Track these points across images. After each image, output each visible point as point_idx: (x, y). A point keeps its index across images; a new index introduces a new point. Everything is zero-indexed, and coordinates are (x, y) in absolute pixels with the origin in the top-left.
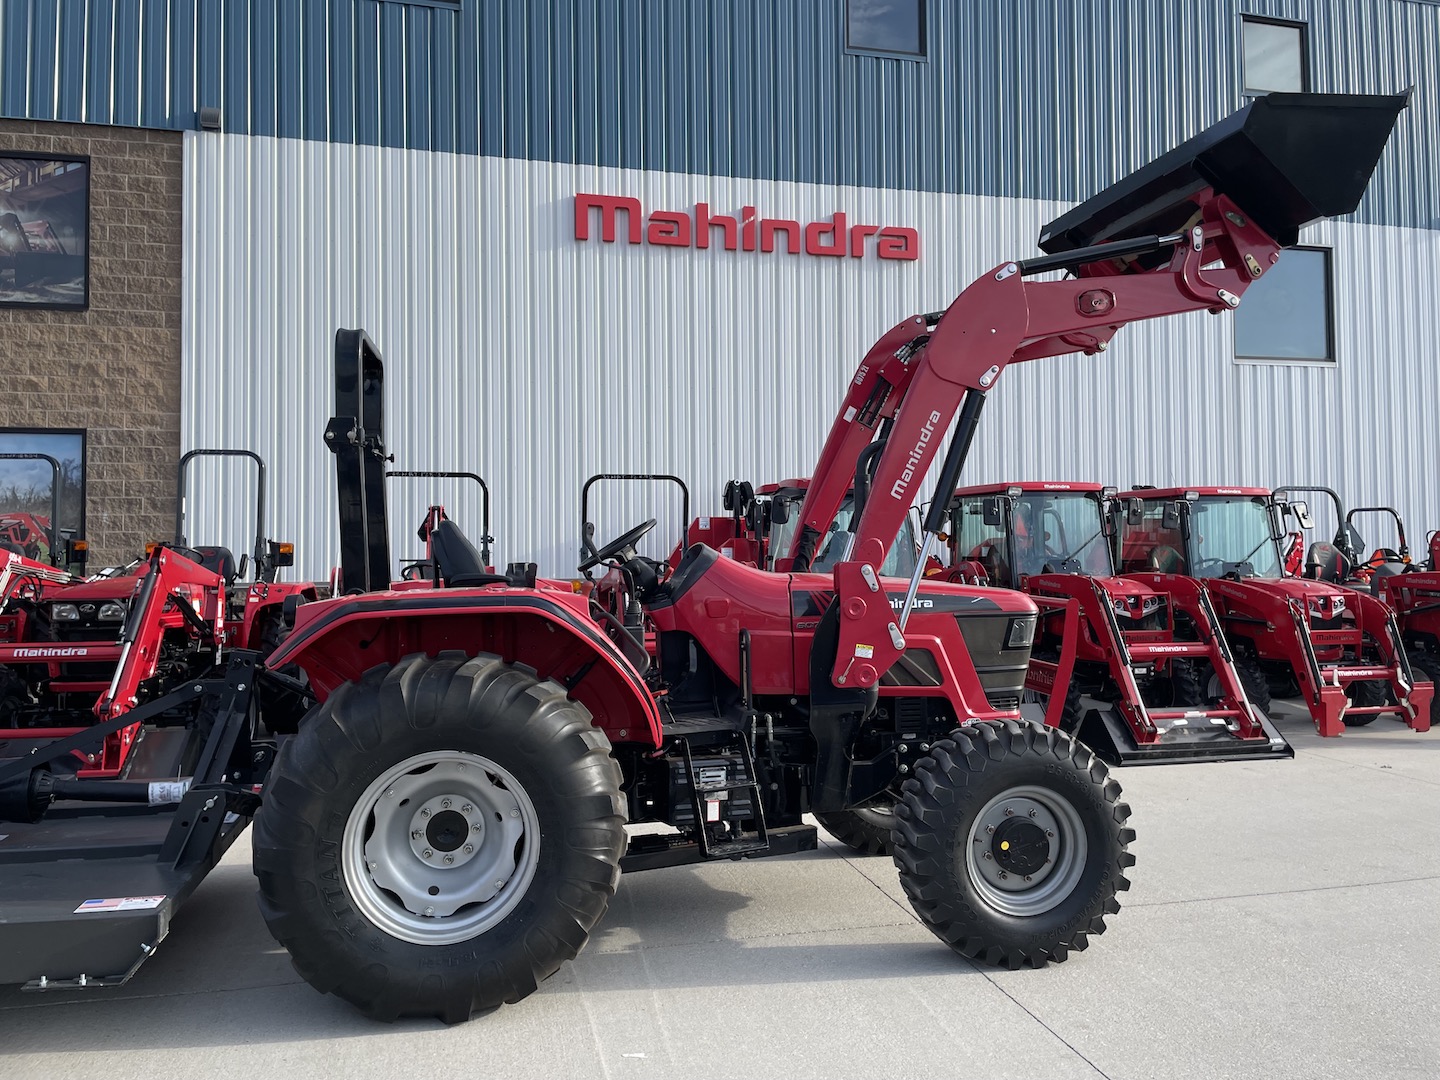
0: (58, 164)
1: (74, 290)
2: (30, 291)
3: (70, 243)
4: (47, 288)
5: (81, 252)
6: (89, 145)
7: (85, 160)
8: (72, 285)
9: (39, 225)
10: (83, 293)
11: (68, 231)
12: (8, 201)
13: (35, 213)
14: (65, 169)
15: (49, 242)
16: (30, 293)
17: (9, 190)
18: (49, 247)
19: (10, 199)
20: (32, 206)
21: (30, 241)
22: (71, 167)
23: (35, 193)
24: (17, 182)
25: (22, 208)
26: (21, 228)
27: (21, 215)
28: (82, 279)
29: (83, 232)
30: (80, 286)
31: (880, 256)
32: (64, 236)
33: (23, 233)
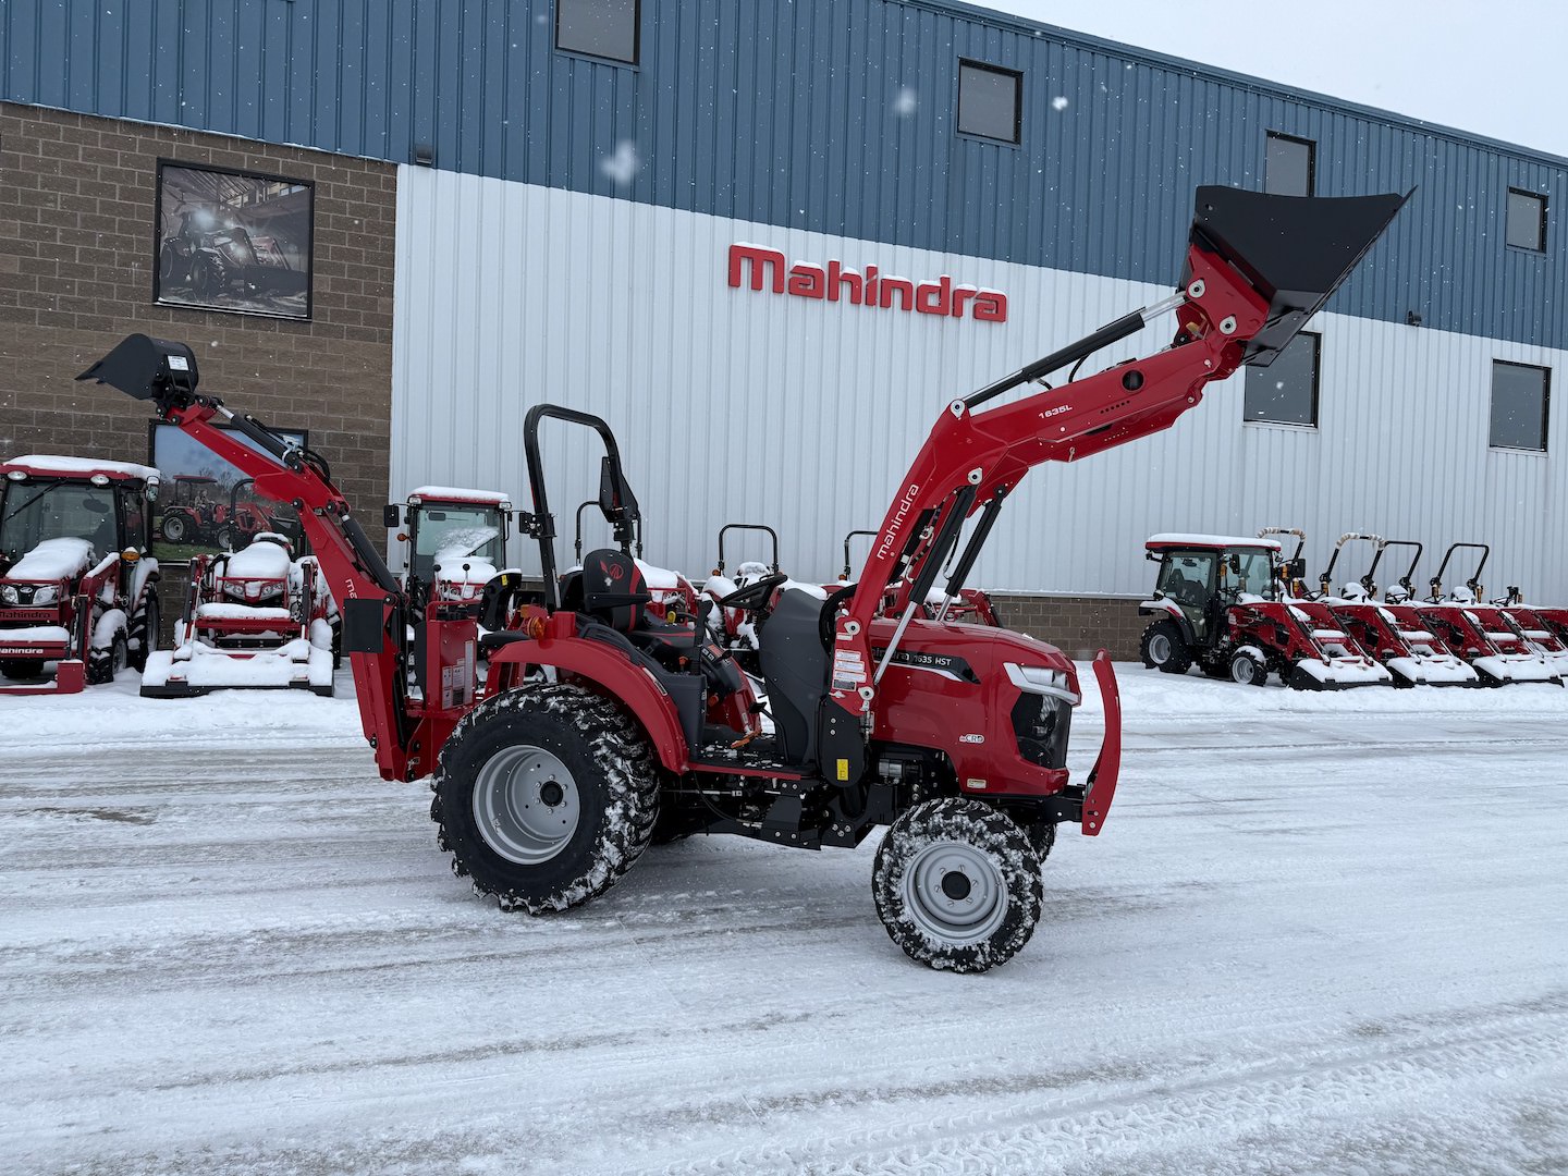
0: (284, 185)
1: (298, 303)
2: (258, 302)
3: (295, 260)
4: (273, 299)
5: (304, 269)
6: (314, 171)
7: (310, 185)
8: (295, 298)
9: (266, 241)
10: (305, 306)
11: (293, 248)
12: (237, 216)
13: (263, 230)
14: (290, 191)
15: (275, 258)
16: (258, 303)
17: (238, 206)
18: (276, 261)
19: (239, 215)
20: (259, 223)
21: (258, 255)
22: (296, 189)
23: (260, 211)
24: (246, 199)
25: (251, 224)
26: (250, 242)
27: (250, 230)
28: (305, 293)
29: (307, 250)
30: (303, 300)
31: (975, 317)
32: (289, 252)
33: (251, 247)
